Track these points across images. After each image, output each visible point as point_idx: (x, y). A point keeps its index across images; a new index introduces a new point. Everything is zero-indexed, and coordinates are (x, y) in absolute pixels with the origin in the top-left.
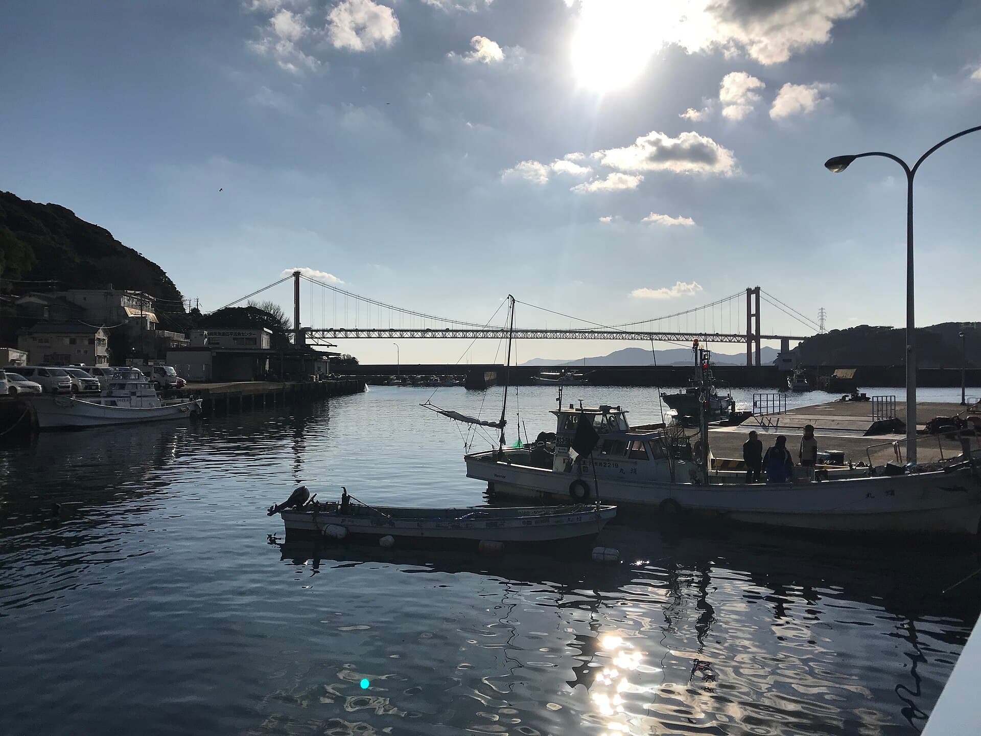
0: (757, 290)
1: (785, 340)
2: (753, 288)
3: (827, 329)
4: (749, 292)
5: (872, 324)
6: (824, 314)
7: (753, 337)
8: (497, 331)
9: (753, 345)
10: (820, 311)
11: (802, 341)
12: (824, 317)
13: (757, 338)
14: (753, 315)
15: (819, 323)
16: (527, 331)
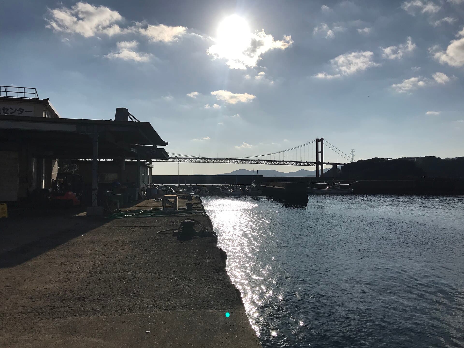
0: (322, 140)
1: (335, 165)
2: (320, 139)
3: (356, 160)
4: (318, 140)
5: (380, 157)
6: (354, 152)
7: (319, 163)
8: (192, 159)
9: (320, 168)
10: (352, 151)
11: (343, 166)
12: (354, 154)
13: (322, 164)
14: (320, 152)
15: (351, 157)
16: (207, 159)
